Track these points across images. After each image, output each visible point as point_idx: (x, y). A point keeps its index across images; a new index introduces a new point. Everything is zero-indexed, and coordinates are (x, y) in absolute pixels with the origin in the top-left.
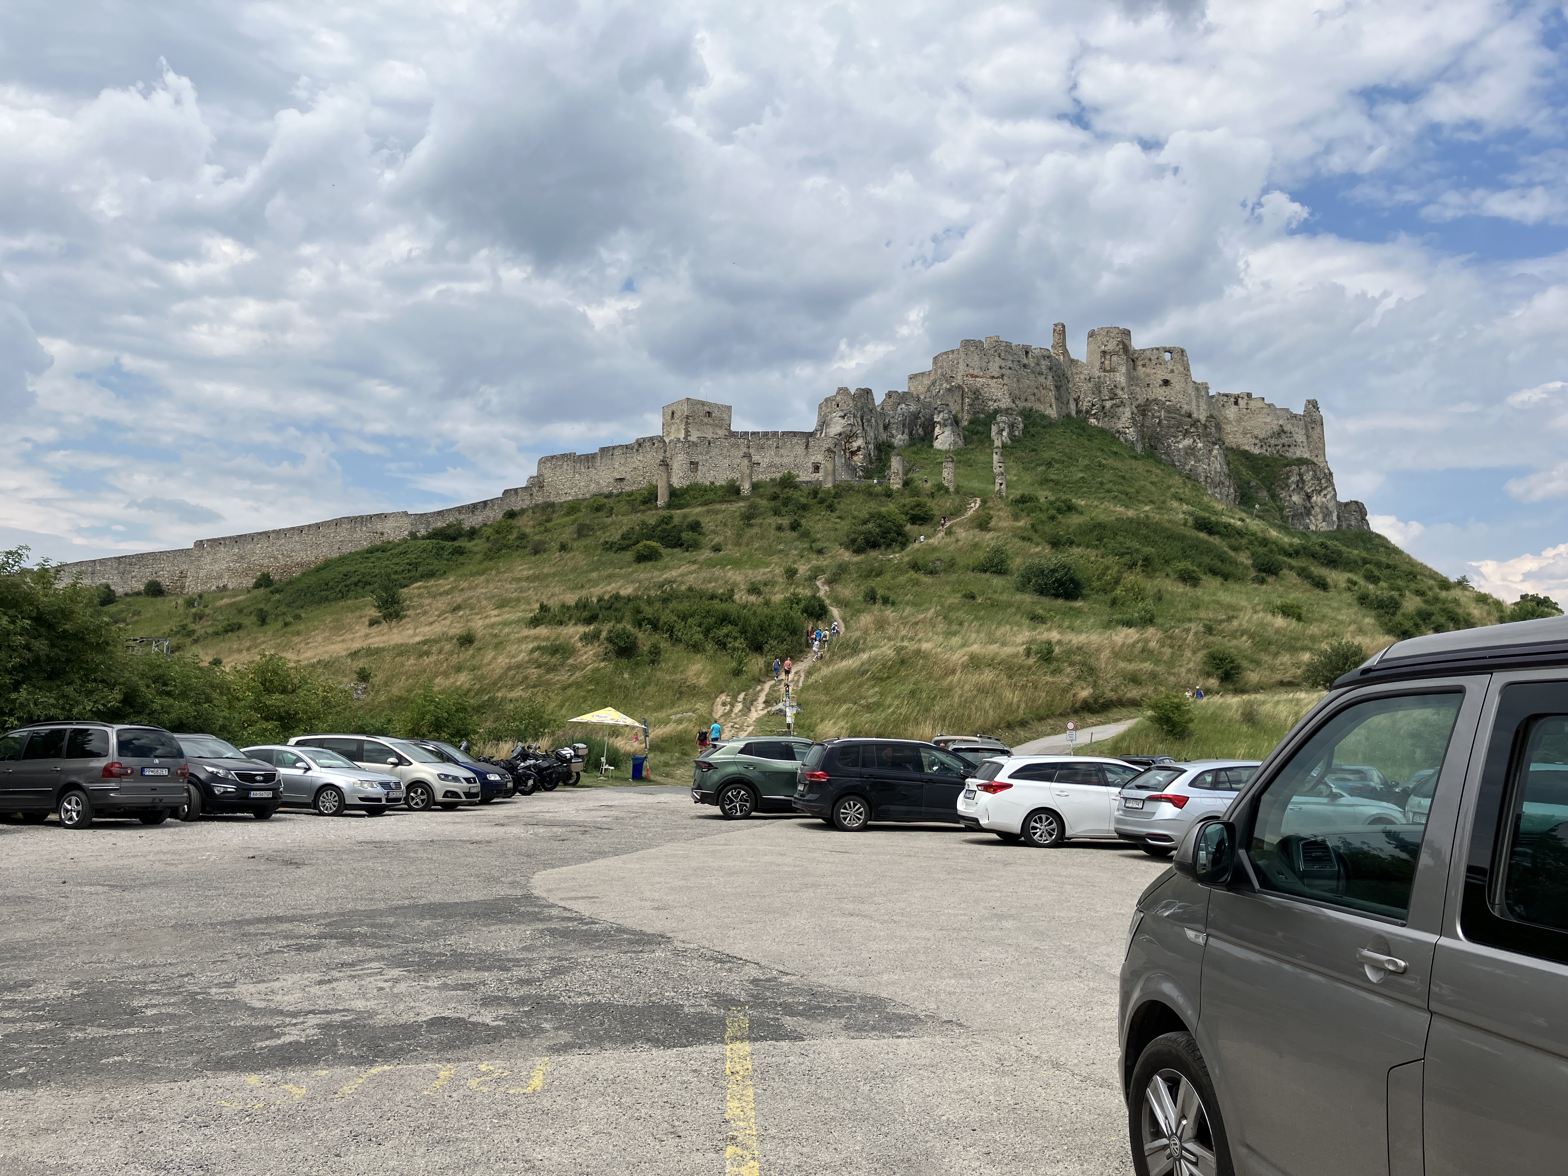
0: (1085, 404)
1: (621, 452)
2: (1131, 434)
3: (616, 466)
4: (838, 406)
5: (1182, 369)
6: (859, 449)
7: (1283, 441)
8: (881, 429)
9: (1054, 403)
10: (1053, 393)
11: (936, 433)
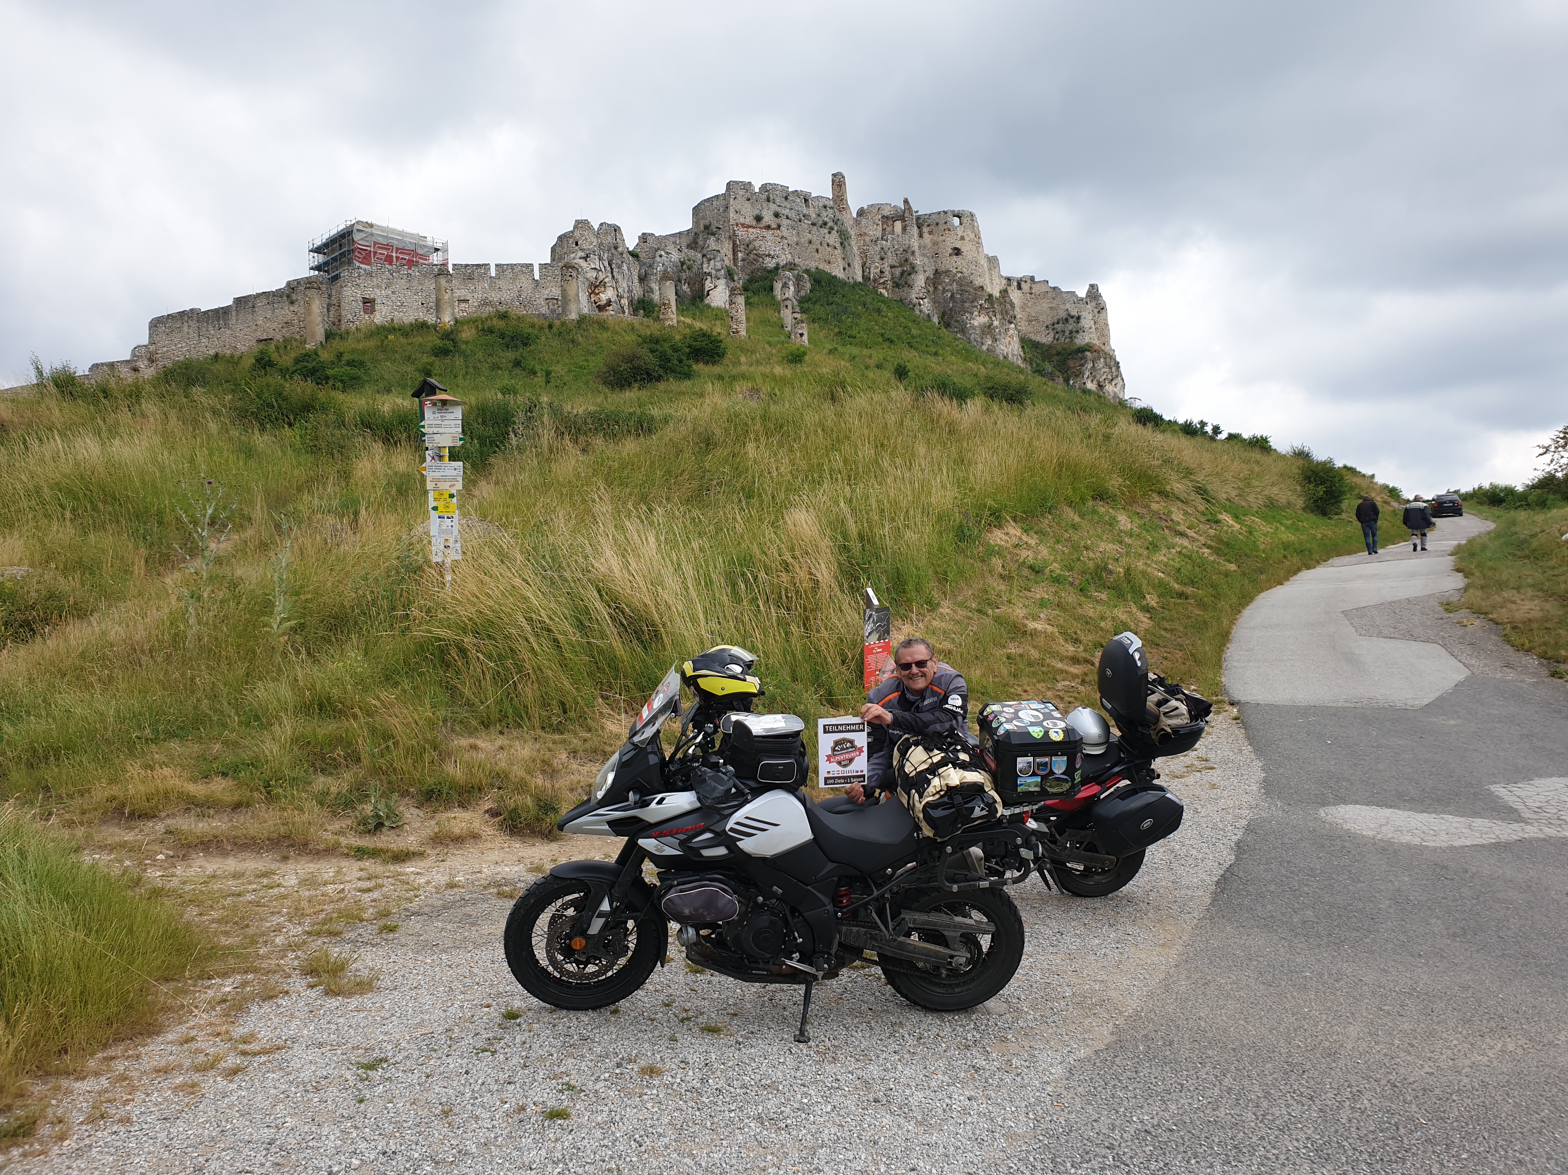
0: (872, 270)
1: (265, 301)
2: (926, 306)
3: (260, 322)
4: (577, 244)
5: (972, 236)
6: (609, 303)
7: (1070, 326)
8: (636, 281)
9: (841, 264)
10: (839, 251)
11: (707, 289)
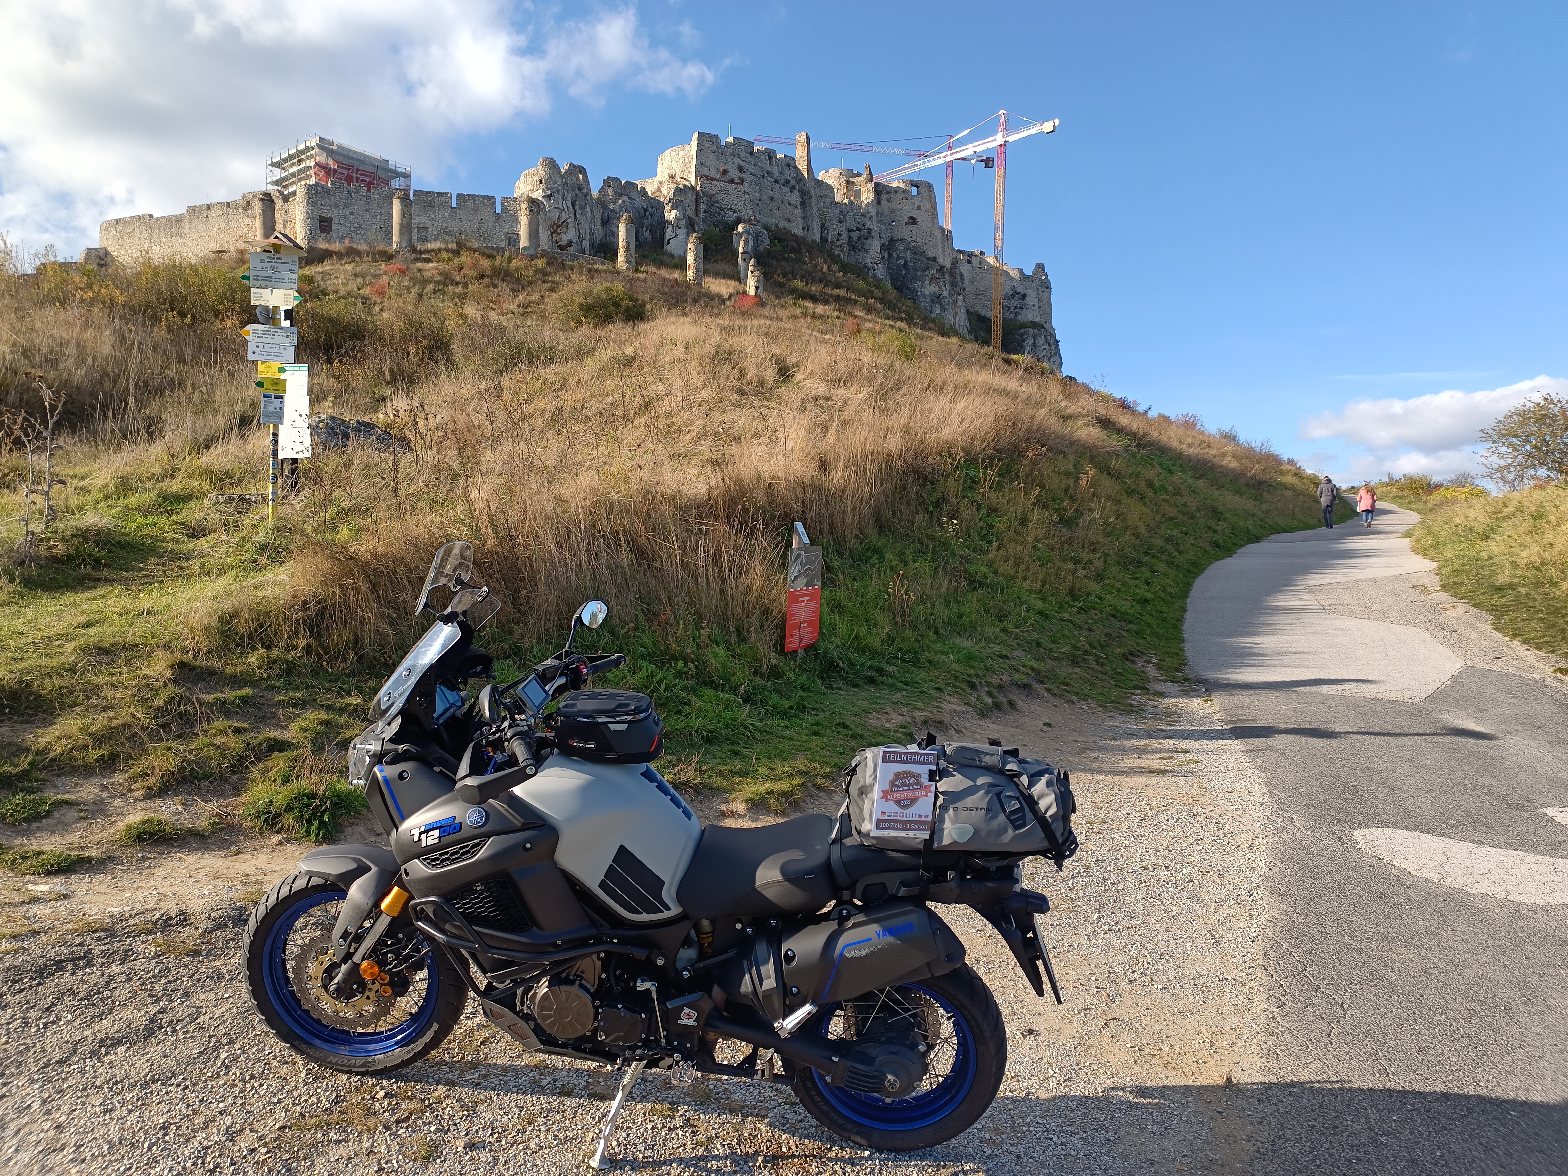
0: (830, 232)
1: (219, 212)
2: (880, 271)
3: (214, 233)
4: (541, 182)
5: (928, 206)
6: (570, 244)
7: (1016, 302)
8: (599, 224)
9: (800, 222)
10: (798, 211)
11: (667, 237)
